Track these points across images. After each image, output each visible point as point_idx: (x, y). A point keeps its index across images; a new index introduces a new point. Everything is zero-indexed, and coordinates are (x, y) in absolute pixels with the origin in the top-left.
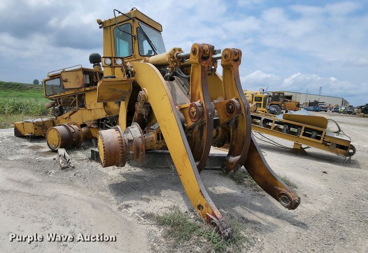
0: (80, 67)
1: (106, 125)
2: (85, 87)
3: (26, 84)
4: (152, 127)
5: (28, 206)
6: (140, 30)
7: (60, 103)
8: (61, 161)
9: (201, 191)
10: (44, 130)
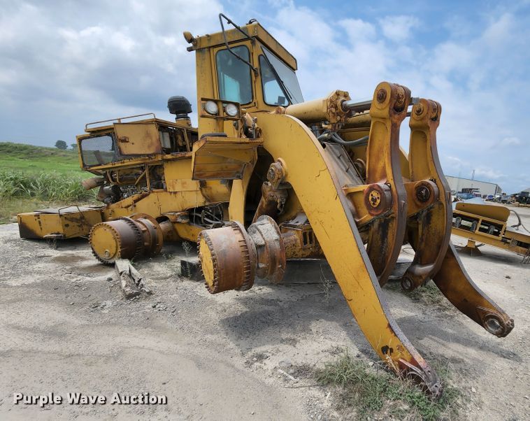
0: (151, 117)
1: (206, 219)
2: (162, 154)
3: (42, 148)
4: (292, 223)
5: (59, 381)
6: (263, 59)
7: (114, 180)
8: (124, 283)
9: (389, 326)
10: (85, 227)
